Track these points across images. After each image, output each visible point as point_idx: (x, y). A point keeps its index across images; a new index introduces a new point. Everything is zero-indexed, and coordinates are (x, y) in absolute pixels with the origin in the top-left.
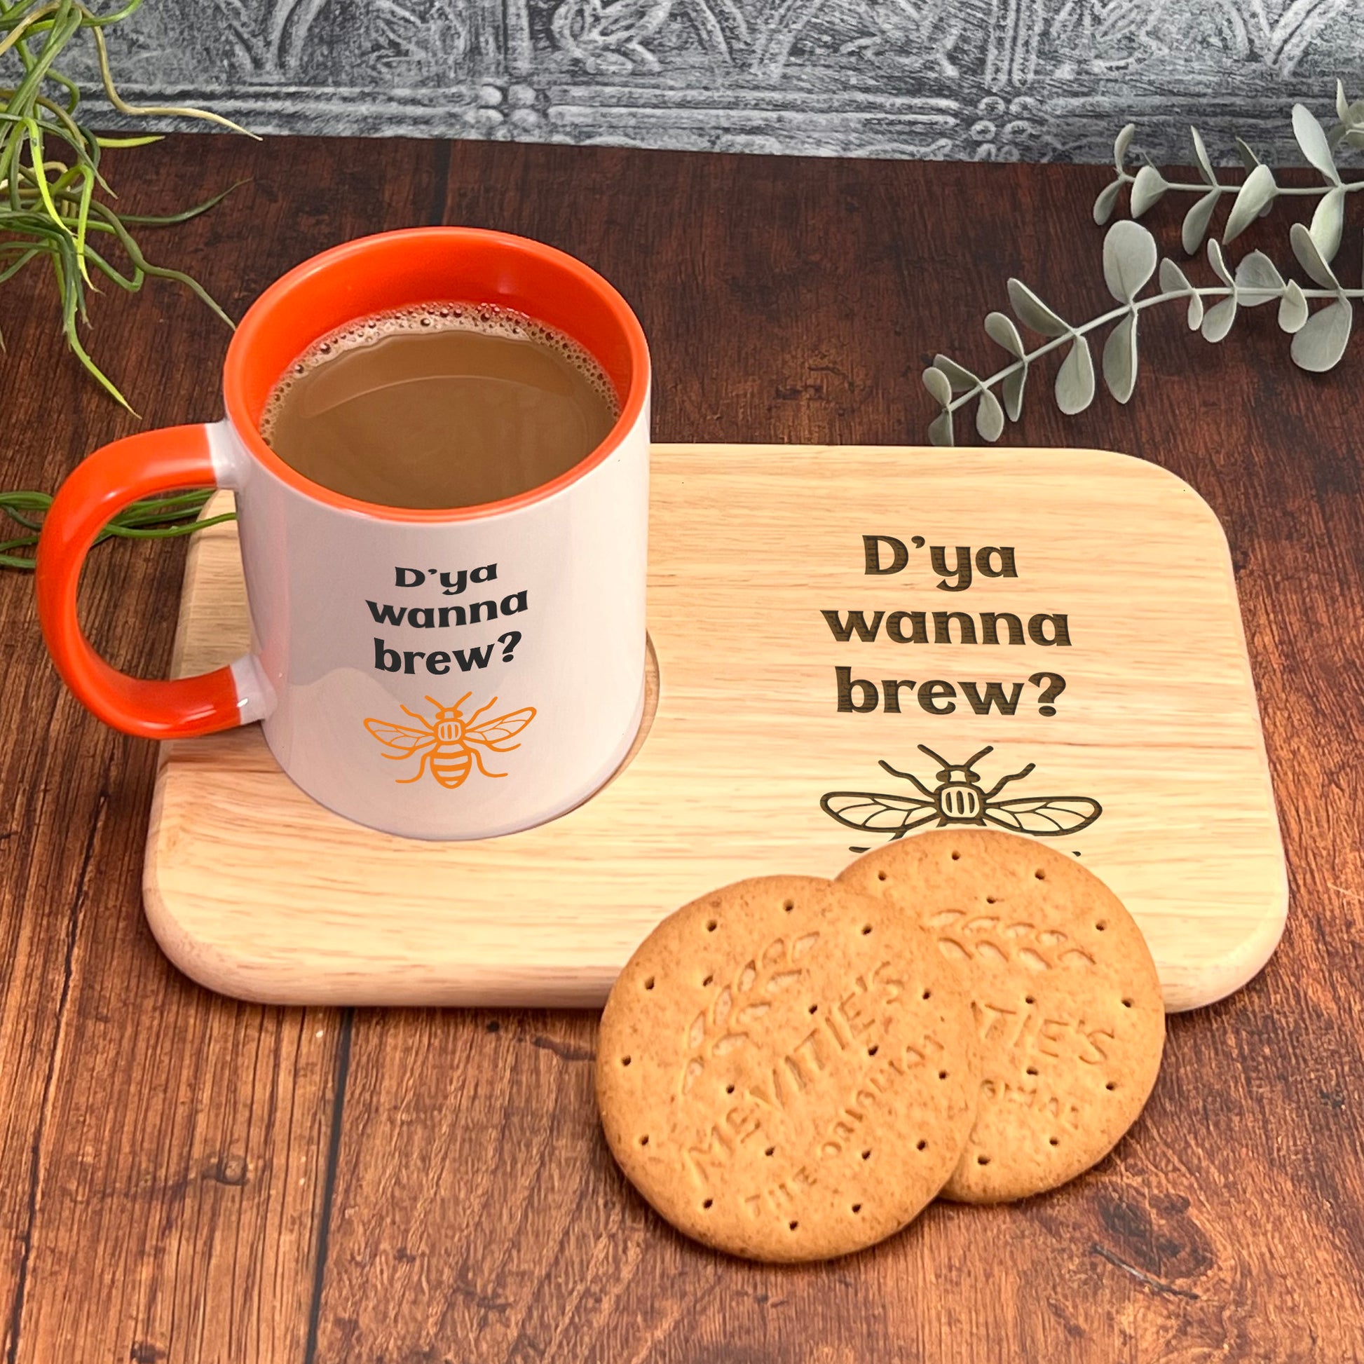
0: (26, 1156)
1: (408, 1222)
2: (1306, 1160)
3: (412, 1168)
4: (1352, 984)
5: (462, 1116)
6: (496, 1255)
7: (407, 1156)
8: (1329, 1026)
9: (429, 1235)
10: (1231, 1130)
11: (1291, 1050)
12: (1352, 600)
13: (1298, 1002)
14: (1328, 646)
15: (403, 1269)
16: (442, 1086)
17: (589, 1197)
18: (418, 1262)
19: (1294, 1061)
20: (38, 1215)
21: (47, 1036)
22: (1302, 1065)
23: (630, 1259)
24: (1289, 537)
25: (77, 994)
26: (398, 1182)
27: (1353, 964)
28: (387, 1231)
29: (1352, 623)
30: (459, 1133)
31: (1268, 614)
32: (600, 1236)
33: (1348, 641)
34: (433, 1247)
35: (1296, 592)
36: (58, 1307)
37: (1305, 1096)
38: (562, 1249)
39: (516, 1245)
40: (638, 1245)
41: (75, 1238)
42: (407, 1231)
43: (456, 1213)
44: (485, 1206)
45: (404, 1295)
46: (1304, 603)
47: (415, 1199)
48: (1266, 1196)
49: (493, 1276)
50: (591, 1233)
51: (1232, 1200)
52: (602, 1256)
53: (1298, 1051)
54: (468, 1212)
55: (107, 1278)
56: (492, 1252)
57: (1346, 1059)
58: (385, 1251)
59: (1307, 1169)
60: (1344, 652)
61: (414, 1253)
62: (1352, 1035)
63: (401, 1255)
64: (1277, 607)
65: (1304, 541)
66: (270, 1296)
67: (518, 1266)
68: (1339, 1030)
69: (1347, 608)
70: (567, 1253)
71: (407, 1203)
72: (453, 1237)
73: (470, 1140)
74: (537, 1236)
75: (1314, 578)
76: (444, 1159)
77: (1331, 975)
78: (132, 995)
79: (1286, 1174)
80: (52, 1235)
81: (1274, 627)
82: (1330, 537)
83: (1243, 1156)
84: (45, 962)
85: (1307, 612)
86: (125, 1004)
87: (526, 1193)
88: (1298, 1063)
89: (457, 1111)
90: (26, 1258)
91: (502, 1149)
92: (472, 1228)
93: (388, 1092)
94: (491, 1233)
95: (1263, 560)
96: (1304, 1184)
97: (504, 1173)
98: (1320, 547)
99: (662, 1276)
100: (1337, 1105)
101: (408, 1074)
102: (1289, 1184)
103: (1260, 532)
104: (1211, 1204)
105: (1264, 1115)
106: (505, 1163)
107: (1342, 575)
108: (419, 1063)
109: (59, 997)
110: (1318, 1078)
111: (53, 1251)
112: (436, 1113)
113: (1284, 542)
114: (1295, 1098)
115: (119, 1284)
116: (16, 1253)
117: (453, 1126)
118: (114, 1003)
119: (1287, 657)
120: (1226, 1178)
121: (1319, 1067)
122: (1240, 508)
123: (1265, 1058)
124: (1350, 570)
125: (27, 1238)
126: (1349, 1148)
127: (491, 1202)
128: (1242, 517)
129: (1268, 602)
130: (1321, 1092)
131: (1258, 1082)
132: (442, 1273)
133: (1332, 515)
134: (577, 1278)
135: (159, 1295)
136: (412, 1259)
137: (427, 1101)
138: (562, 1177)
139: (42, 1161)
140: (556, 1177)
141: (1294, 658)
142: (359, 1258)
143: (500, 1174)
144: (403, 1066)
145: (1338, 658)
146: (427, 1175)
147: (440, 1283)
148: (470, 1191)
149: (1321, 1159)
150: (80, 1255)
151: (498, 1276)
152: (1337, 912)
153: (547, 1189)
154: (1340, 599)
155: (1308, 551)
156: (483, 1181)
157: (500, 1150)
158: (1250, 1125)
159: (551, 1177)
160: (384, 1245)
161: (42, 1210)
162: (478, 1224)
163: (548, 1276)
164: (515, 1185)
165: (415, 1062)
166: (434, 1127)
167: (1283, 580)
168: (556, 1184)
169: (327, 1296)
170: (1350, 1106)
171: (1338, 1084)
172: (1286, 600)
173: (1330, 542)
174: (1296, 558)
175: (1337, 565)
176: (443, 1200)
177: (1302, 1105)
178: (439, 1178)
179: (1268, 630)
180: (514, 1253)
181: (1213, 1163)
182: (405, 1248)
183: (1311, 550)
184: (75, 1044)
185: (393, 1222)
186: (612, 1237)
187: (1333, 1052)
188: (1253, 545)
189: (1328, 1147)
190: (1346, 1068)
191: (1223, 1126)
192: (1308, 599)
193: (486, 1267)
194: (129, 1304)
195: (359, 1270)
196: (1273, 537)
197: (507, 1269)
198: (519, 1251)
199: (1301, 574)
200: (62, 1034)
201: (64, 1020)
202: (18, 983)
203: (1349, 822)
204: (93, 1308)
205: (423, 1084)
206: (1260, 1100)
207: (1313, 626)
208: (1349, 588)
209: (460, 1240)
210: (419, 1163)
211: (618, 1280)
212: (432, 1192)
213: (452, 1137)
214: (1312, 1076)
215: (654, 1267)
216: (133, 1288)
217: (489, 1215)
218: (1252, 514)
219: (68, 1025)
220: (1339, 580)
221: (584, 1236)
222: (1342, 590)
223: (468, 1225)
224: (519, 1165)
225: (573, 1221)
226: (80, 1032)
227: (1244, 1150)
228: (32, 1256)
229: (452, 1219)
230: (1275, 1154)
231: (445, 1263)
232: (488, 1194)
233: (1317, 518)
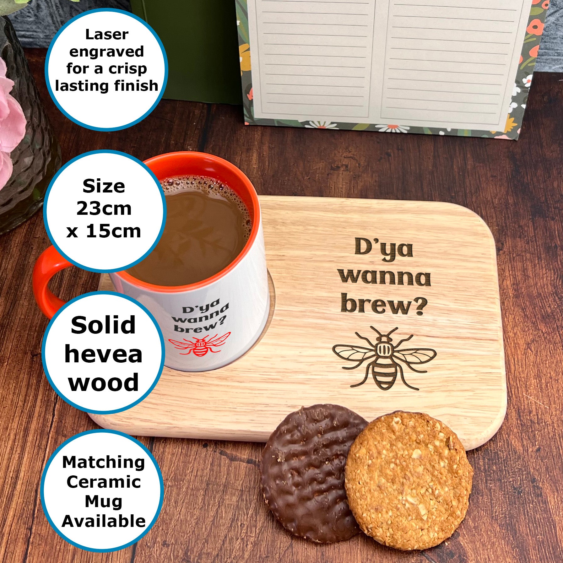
0: (33, 494)
1: (168, 529)
2: (505, 517)
3: (171, 506)
4: (529, 439)
5: (191, 484)
6: (199, 546)
7: (169, 501)
8: (519, 458)
9: (175, 535)
10: (478, 502)
11: (503, 468)
12: (542, 266)
13: (508, 446)
14: (531, 286)
15: (165, 549)
16: (184, 470)
17: (235, 522)
18: (170, 547)
19: (504, 473)
20: (35, 519)
21: (44, 443)
22: (507, 475)
23: (248, 550)
24: (520, 237)
25: (56, 425)
26: (165, 512)
27: (530, 431)
28: (160, 533)
29: (541, 276)
30: (189, 491)
31: (509, 272)
32: (238, 539)
33: (539, 284)
34: (176, 541)
35: (521, 261)
36: (40, 559)
37: (507, 489)
38: (223, 544)
39: (207, 541)
40: (252, 543)
41: (48, 530)
42: (167, 533)
43: (186, 526)
44: (197, 523)
45: (164, 560)
46: (523, 267)
47: (171, 520)
48: (489, 533)
49: (197, 555)
50: (235, 538)
51: (476, 534)
52: (238, 548)
53: (506, 468)
54: (190, 526)
55: (58, 547)
56: (198, 543)
57: (524, 473)
58: (159, 541)
59: (506, 521)
60: (537, 289)
61: (169, 543)
62: (528, 462)
63: (165, 544)
64: (513, 268)
65: (526, 239)
66: (116, 560)
67: (207, 550)
68: (523, 459)
69: (540, 269)
70: (225, 545)
71: (168, 521)
72: (184, 536)
73: (193, 494)
74: (215, 537)
75: (528, 255)
76: (183, 502)
77: (521, 435)
78: (76, 426)
79: (498, 523)
80: (40, 528)
81: (511, 277)
82: (535, 237)
83: (482, 515)
84: (46, 410)
85: (524, 270)
86: (73, 430)
87: (212, 519)
88: (506, 474)
89: (189, 482)
90: (30, 537)
91: (205, 499)
92: (191, 533)
93: (165, 473)
94: (198, 535)
95: (509, 247)
96: (504, 528)
97: (205, 510)
98: (531, 242)
99: (260, 557)
100: (519, 493)
101: (173, 465)
102: (498, 528)
103: (509, 234)
104: (468, 535)
105: (491, 496)
106: (205, 505)
107: (539, 254)
108: (177, 460)
109: (49, 426)
110: (513, 481)
111: (39, 535)
112: (181, 482)
113: (517, 239)
114: (503, 490)
115: (62, 551)
116: (26, 535)
117: (187, 488)
118: (69, 429)
119: (515, 290)
120: (475, 524)
121: (514, 476)
122: (502, 223)
123: (493, 470)
124: (542, 252)
125: (31, 529)
126: (522, 513)
127: (199, 522)
128: (503, 227)
129: (510, 266)
130: (514, 487)
131: (490, 482)
132: (178, 552)
133: (537, 228)
134: (228, 557)
135: (76, 556)
136: (168, 546)
137: (179, 477)
138: (226, 512)
139: (38, 496)
140: (224, 512)
141: (518, 291)
142: (149, 544)
143: (203, 509)
144: (171, 461)
145: (535, 293)
146: (176, 509)
147: (178, 556)
148: (192, 517)
149: (511, 517)
150: (49, 537)
151: (199, 554)
152: (526, 406)
153: (220, 517)
154: (538, 265)
155: (527, 244)
156: (197, 512)
157: (204, 500)
158: (486, 501)
159: (222, 512)
160: (159, 539)
161: (37, 517)
162: (194, 531)
163: (218, 555)
164: (208, 515)
165: (176, 459)
166: (180, 488)
167: (516, 256)
168: (223, 515)
169: (136, 560)
170: (524, 494)
171: (520, 484)
172: (517, 265)
173: (536, 240)
174: (522, 246)
175: (537, 250)
176: (181, 520)
177: (506, 493)
178: (181, 511)
179: (509, 278)
180: (206, 545)
181: (470, 517)
182: (166, 541)
183: (528, 243)
184: (54, 446)
185: (163, 529)
186: (243, 539)
187: (520, 469)
188: (506, 240)
189: (514, 512)
190: (524, 477)
191: (475, 501)
192: (525, 265)
193: (195, 550)
194: (65, 560)
195: (149, 549)
196: (514, 237)
197: (202, 552)
198: (208, 544)
199: (523, 254)
200: (49, 442)
201: (50, 436)
202: (35, 419)
203: (534, 366)
204: (52, 560)
205: (177, 469)
206: (490, 490)
207: (526, 277)
208: (541, 261)
209: (186, 538)
210: (174, 504)
211: (243, 558)
212: (178, 517)
213: (187, 492)
214: (511, 480)
215: (257, 554)
216: (67, 553)
217: (198, 528)
218: (506, 226)
219: (52, 438)
220: (538, 257)
221: (232, 538)
222: (538, 261)
223: (190, 532)
224: (210, 507)
225: (228, 531)
226: (56, 441)
227: (482, 512)
228: (32, 537)
229: (184, 528)
230: (494, 514)
231: (180, 547)
232: (198, 519)
233: (531, 229)
